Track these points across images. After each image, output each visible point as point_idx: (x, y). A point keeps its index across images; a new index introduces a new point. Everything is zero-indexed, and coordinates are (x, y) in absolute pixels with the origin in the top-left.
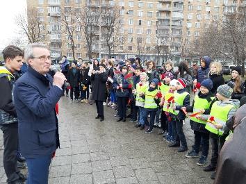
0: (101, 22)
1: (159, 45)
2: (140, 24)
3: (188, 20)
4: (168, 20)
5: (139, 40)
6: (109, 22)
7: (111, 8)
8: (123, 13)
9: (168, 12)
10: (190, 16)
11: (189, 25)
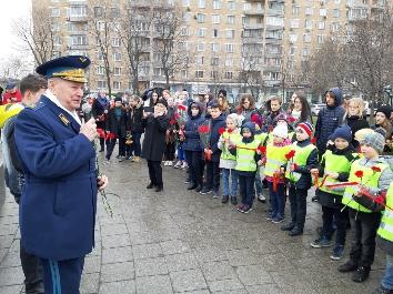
0: (152, 32)
1: (246, 69)
2: (216, 31)
3: (291, 30)
4: (261, 30)
5: (215, 62)
6: (167, 31)
7: (169, 10)
8: (188, 17)
9: (260, 17)
10: (295, 23)
11: (294, 38)
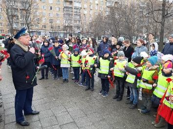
1: (67, 25)
2: (51, 9)
3: (84, 9)
4: (72, 8)
9: (71, 2)
10: (85, 6)
